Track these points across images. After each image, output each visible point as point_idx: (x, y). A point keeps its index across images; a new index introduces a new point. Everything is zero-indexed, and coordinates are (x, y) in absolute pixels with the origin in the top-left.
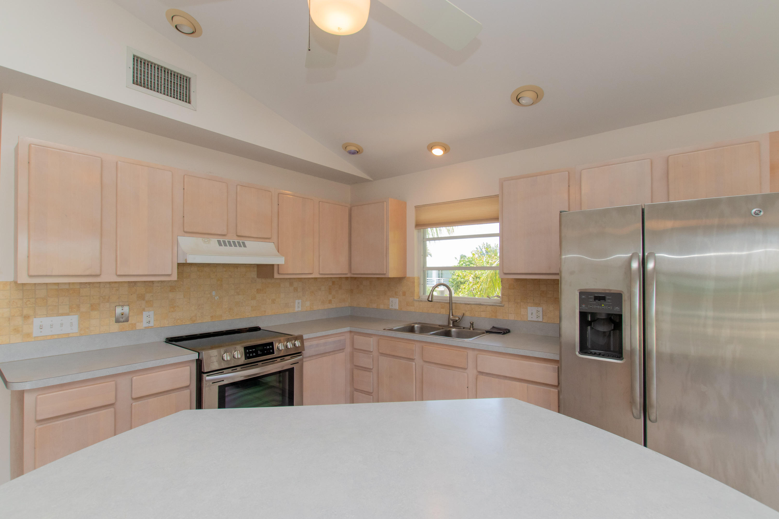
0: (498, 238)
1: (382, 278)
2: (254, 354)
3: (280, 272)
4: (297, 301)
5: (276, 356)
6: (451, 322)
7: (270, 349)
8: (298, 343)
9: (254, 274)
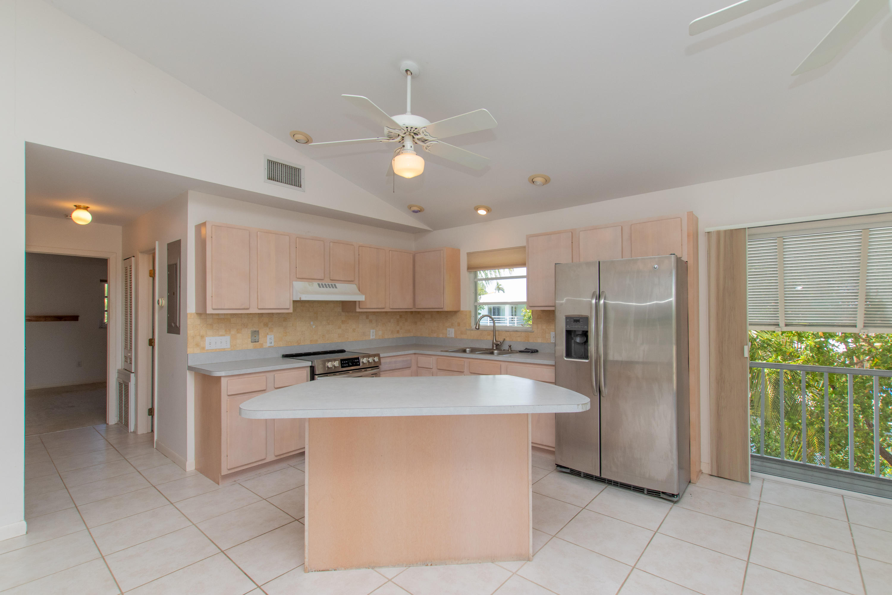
0: (525, 279)
1: (441, 312)
2: (347, 365)
3: (360, 307)
4: (372, 331)
5: (362, 368)
6: (495, 346)
7: (357, 362)
8: (376, 359)
9: (339, 309)
